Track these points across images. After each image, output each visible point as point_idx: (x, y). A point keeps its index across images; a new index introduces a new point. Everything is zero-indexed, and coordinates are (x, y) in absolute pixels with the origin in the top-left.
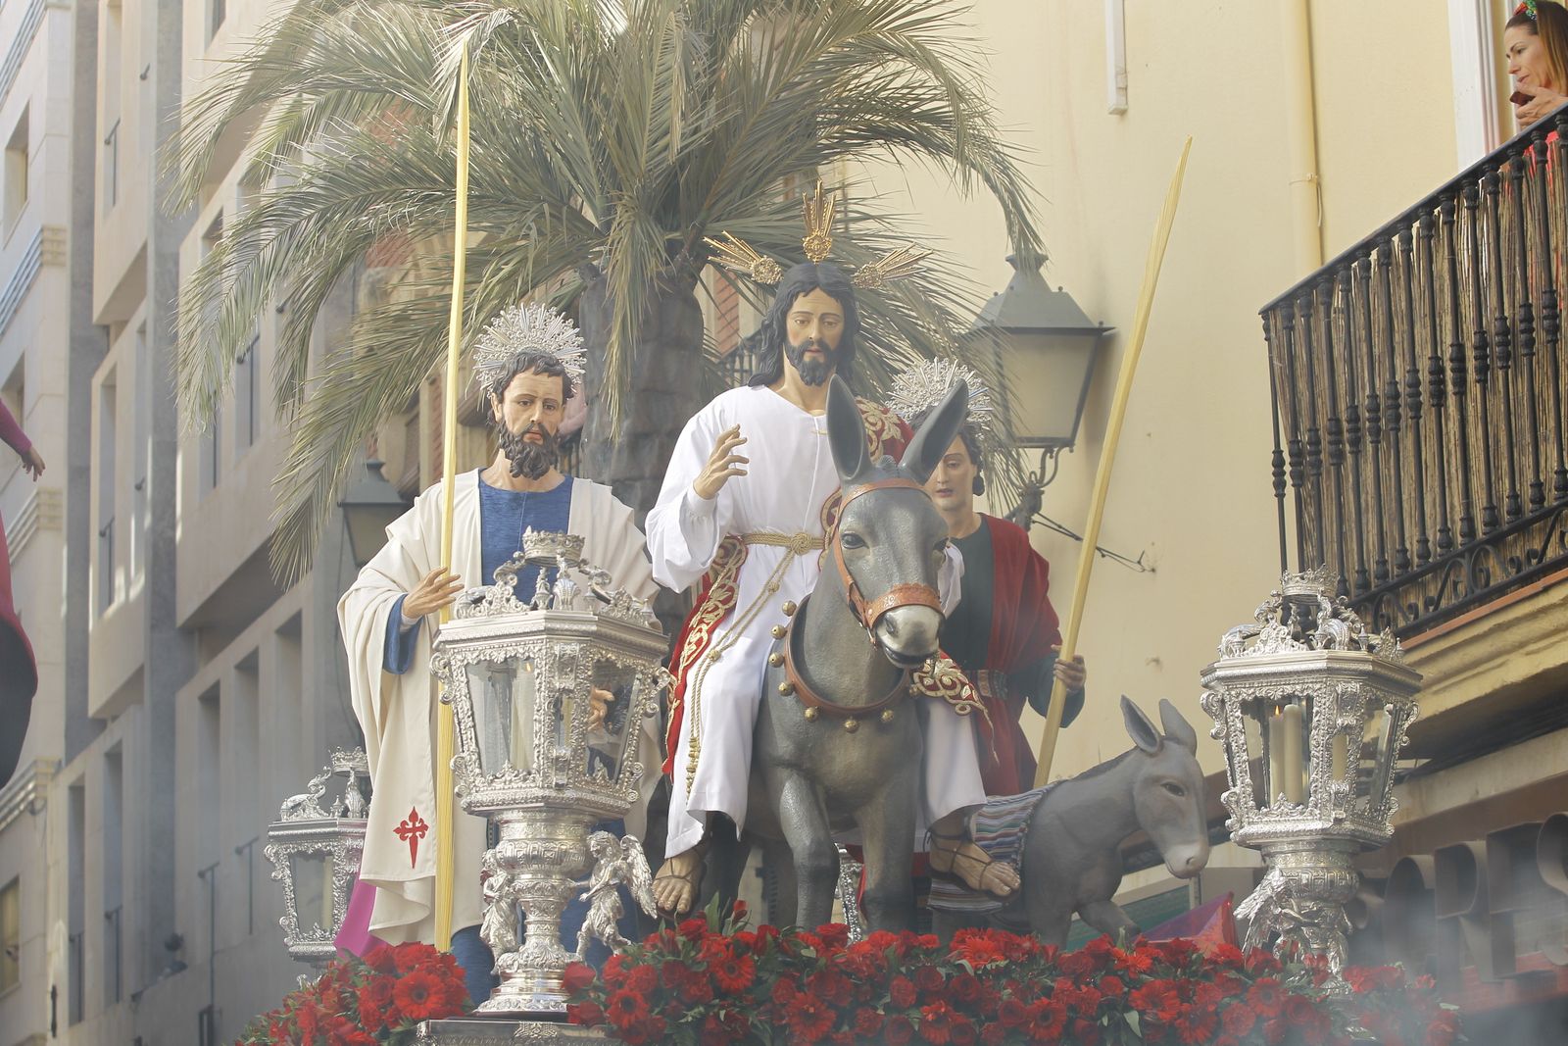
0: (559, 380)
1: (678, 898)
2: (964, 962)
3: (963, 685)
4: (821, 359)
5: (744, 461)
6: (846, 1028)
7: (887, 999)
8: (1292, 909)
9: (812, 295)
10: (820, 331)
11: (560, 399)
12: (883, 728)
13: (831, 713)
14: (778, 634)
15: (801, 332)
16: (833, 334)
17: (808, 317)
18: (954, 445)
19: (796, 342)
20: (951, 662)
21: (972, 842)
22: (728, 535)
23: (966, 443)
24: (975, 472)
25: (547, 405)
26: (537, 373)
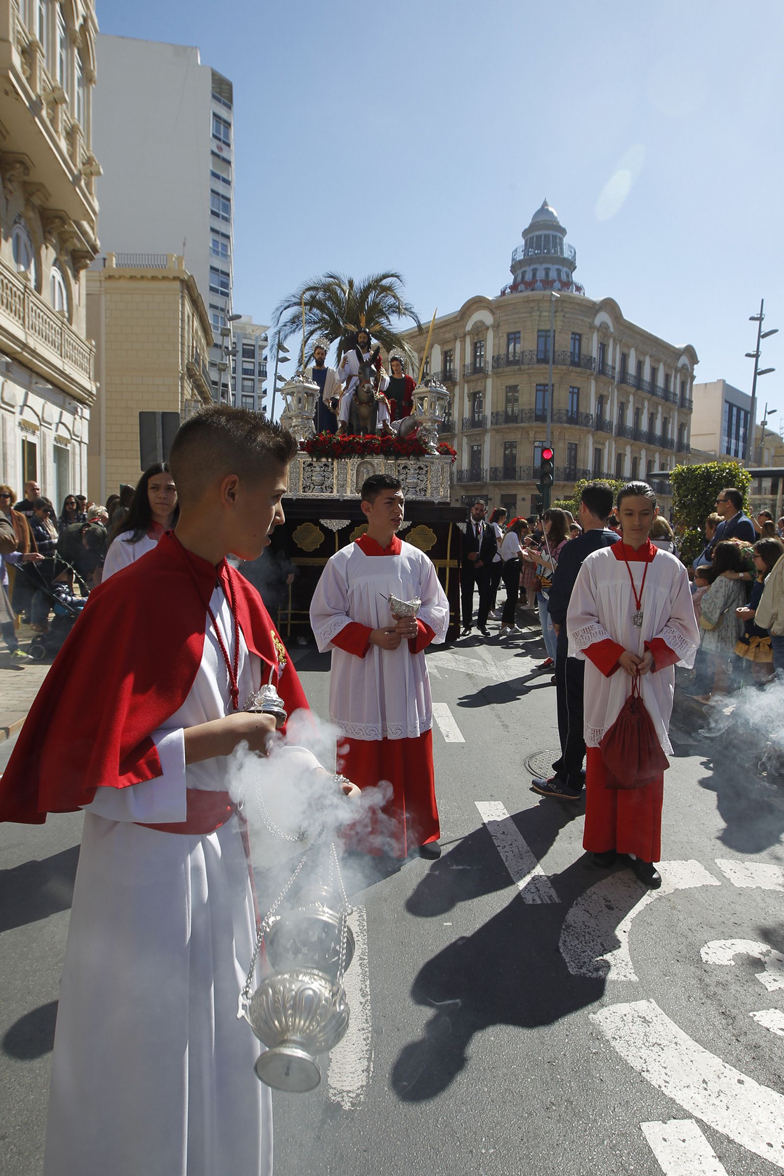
0: (324, 351)
3: (385, 399)
4: (364, 344)
6: (345, 451)
9: (362, 333)
10: (363, 339)
11: (324, 353)
12: (370, 406)
13: (361, 403)
14: (354, 390)
15: (360, 340)
16: (366, 340)
17: (361, 337)
18: (397, 362)
19: (359, 342)
20: (383, 395)
21: (389, 426)
22: (349, 375)
23: (400, 362)
24: (402, 367)
25: (322, 354)
26: (320, 349)
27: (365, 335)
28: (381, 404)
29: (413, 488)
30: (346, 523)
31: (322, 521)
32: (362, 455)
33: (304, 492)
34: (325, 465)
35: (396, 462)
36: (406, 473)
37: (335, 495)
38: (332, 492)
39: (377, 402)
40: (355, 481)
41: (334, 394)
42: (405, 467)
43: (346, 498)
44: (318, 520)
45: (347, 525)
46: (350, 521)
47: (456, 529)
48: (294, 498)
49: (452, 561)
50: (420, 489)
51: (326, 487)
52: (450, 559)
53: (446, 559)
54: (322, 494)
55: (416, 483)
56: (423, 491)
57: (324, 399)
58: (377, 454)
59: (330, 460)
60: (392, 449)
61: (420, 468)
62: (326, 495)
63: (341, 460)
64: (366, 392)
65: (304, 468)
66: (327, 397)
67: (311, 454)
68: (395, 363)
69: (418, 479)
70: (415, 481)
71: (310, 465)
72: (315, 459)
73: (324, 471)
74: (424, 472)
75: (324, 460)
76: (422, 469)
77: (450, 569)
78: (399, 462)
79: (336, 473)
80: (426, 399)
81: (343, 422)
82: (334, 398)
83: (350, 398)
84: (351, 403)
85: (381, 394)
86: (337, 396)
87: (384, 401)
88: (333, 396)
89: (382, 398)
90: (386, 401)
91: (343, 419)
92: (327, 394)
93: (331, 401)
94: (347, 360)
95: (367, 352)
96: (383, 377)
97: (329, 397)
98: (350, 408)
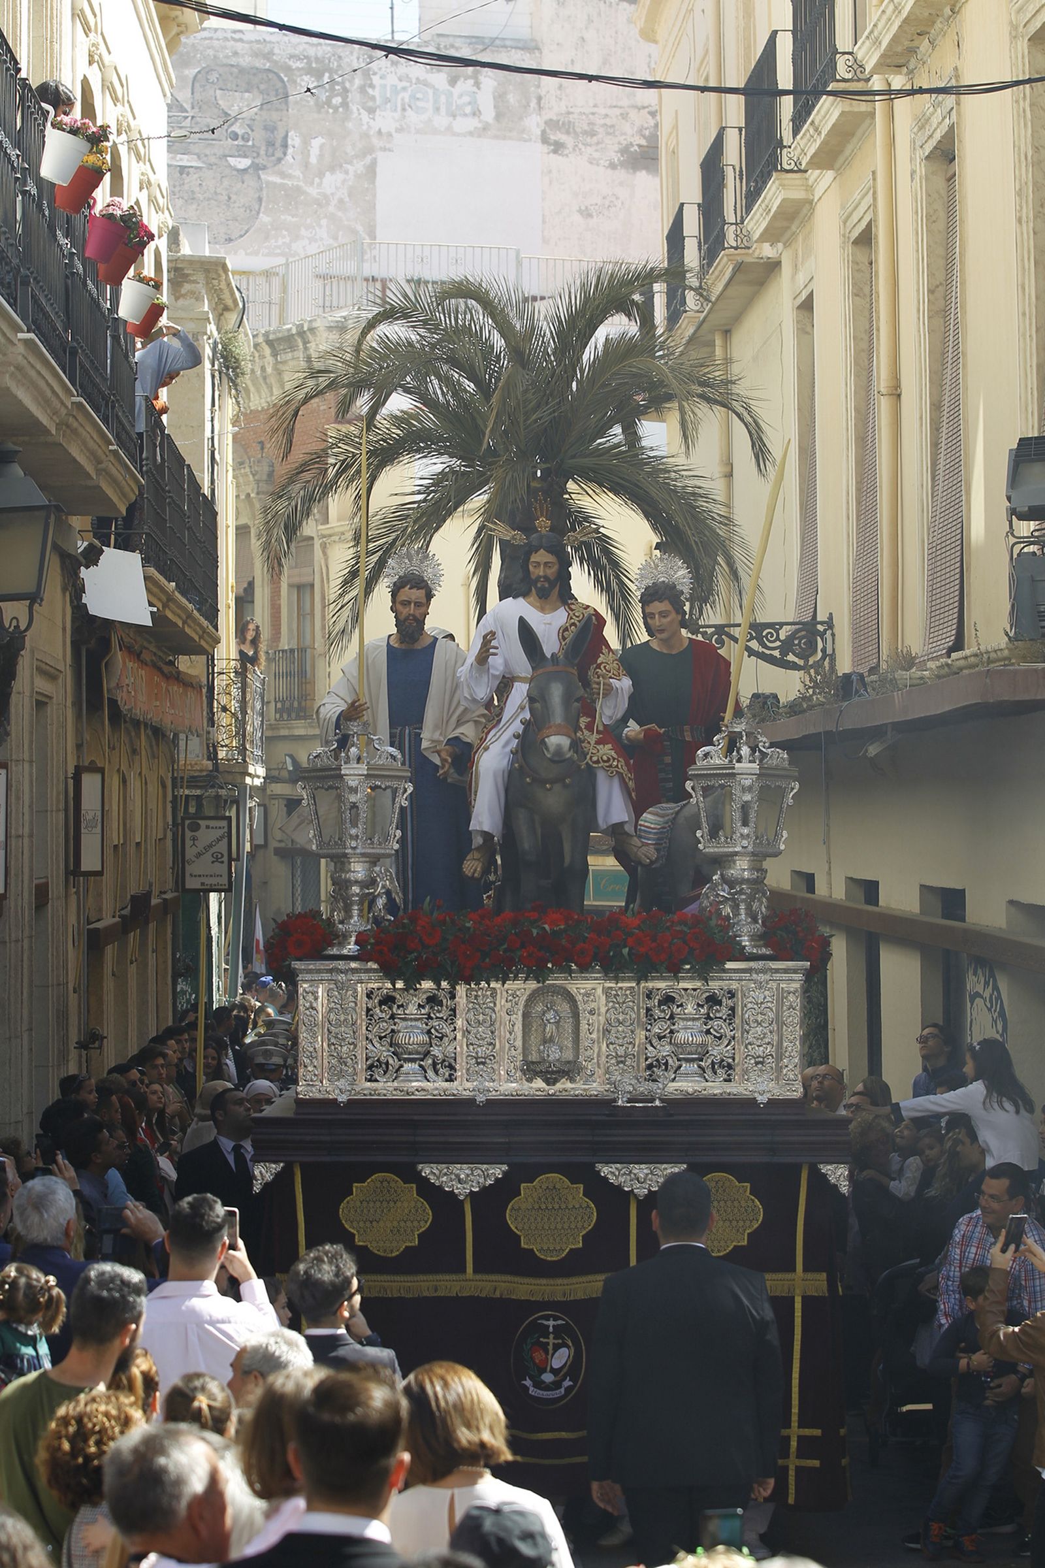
0: (423, 592)
1: (475, 870)
2: (546, 926)
3: (614, 759)
4: (547, 586)
5: (496, 648)
6: (487, 960)
7: (505, 946)
8: (724, 891)
9: (538, 553)
10: (544, 571)
11: (424, 601)
12: (566, 786)
13: (537, 780)
14: (517, 736)
15: (536, 571)
16: (552, 572)
17: (538, 564)
18: (664, 606)
19: (533, 577)
20: (610, 746)
21: (632, 836)
22: (504, 676)
23: (671, 603)
24: (680, 618)
25: (418, 604)
26: (410, 589)
27: (550, 558)
28: (601, 777)
29: (693, 1060)
30: (497, 1171)
31: (426, 1170)
32: (538, 972)
33: (371, 1080)
34: (433, 1000)
35: (638, 984)
36: (672, 1017)
37: (462, 1087)
38: (450, 1079)
39: (591, 773)
40: (519, 1043)
41: (459, 723)
42: (668, 1000)
43: (493, 1095)
44: (414, 1165)
45: (497, 1179)
46: (505, 1167)
47: (819, 1182)
48: (343, 1098)
49: (809, 1276)
50: (713, 1064)
51: (434, 1065)
52: (805, 1270)
53: (794, 1270)
54: (425, 1084)
55: (703, 1045)
56: (721, 1066)
57: (425, 744)
58: (584, 968)
59: (444, 984)
60: (625, 951)
61: (713, 1000)
62: (434, 1087)
63: (478, 984)
64: (551, 760)
65: (368, 1010)
66: (437, 736)
67: (389, 971)
68: (657, 607)
69: (708, 1032)
70: (699, 1039)
71: (388, 1000)
72: (400, 985)
73: (430, 1018)
74: (724, 1012)
75: (427, 985)
76: (720, 1003)
77: (804, 1298)
78: (650, 985)
79: (460, 1023)
81: (487, 836)
82: (457, 738)
83: (505, 762)
84: (509, 776)
85: (601, 746)
86: (468, 732)
87: (610, 766)
88: (456, 733)
89: (605, 758)
90: (617, 766)
91: (486, 829)
92: (436, 727)
93: (447, 751)
94: (493, 643)
95: (559, 603)
96: (610, 685)
97: (441, 734)
98: (507, 791)
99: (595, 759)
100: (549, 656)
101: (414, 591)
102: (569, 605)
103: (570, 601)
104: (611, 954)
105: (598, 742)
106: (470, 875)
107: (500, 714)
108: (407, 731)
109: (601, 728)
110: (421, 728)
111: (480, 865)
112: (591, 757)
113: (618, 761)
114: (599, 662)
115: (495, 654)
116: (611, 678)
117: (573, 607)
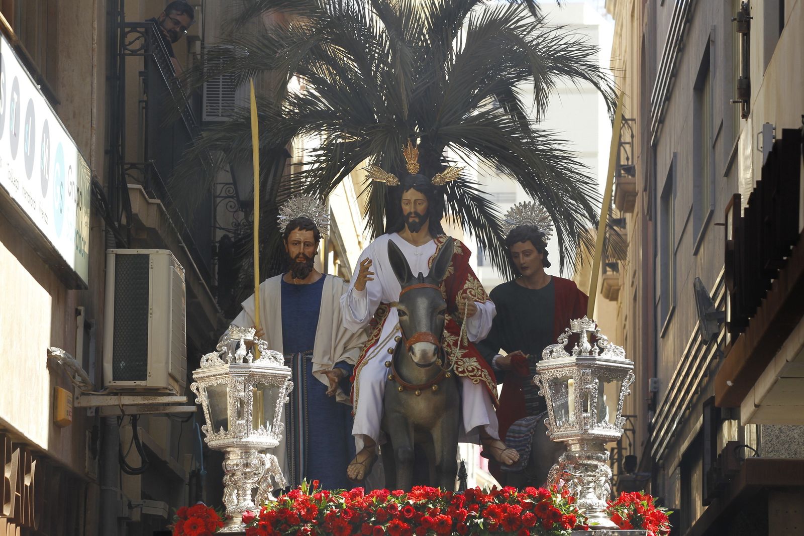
0: (311, 233)
5: (373, 274)
9: (409, 191)
10: (415, 208)
13: (409, 388)
14: (391, 351)
15: (407, 209)
16: (421, 208)
17: (409, 202)
18: (528, 246)
19: (406, 213)
20: (475, 359)
21: (497, 440)
22: (382, 303)
23: (534, 244)
24: (542, 257)
25: (306, 244)
26: (300, 230)
27: (419, 196)
28: (467, 385)
41: (345, 349)
57: (315, 368)
64: (418, 365)
66: (325, 360)
68: (520, 247)
80: (570, 381)
81: (367, 439)
82: (343, 362)
83: (382, 375)
84: (385, 387)
85: (467, 359)
86: (352, 357)
87: (475, 376)
88: (343, 358)
89: (470, 369)
90: (481, 376)
91: (365, 432)
92: (325, 353)
93: (335, 373)
94: (371, 269)
95: (428, 237)
96: (474, 306)
97: (329, 359)
98: (383, 400)
99: (460, 369)
100: (416, 276)
101: (304, 232)
102: (437, 239)
103: (438, 236)
104: (468, 524)
105: (464, 356)
106: (353, 477)
107: (378, 334)
108: (300, 357)
109: (466, 344)
110: (312, 354)
111: (363, 468)
112: (457, 368)
113: (482, 371)
114: (465, 287)
115: (371, 279)
116: (476, 301)
117: (441, 240)
